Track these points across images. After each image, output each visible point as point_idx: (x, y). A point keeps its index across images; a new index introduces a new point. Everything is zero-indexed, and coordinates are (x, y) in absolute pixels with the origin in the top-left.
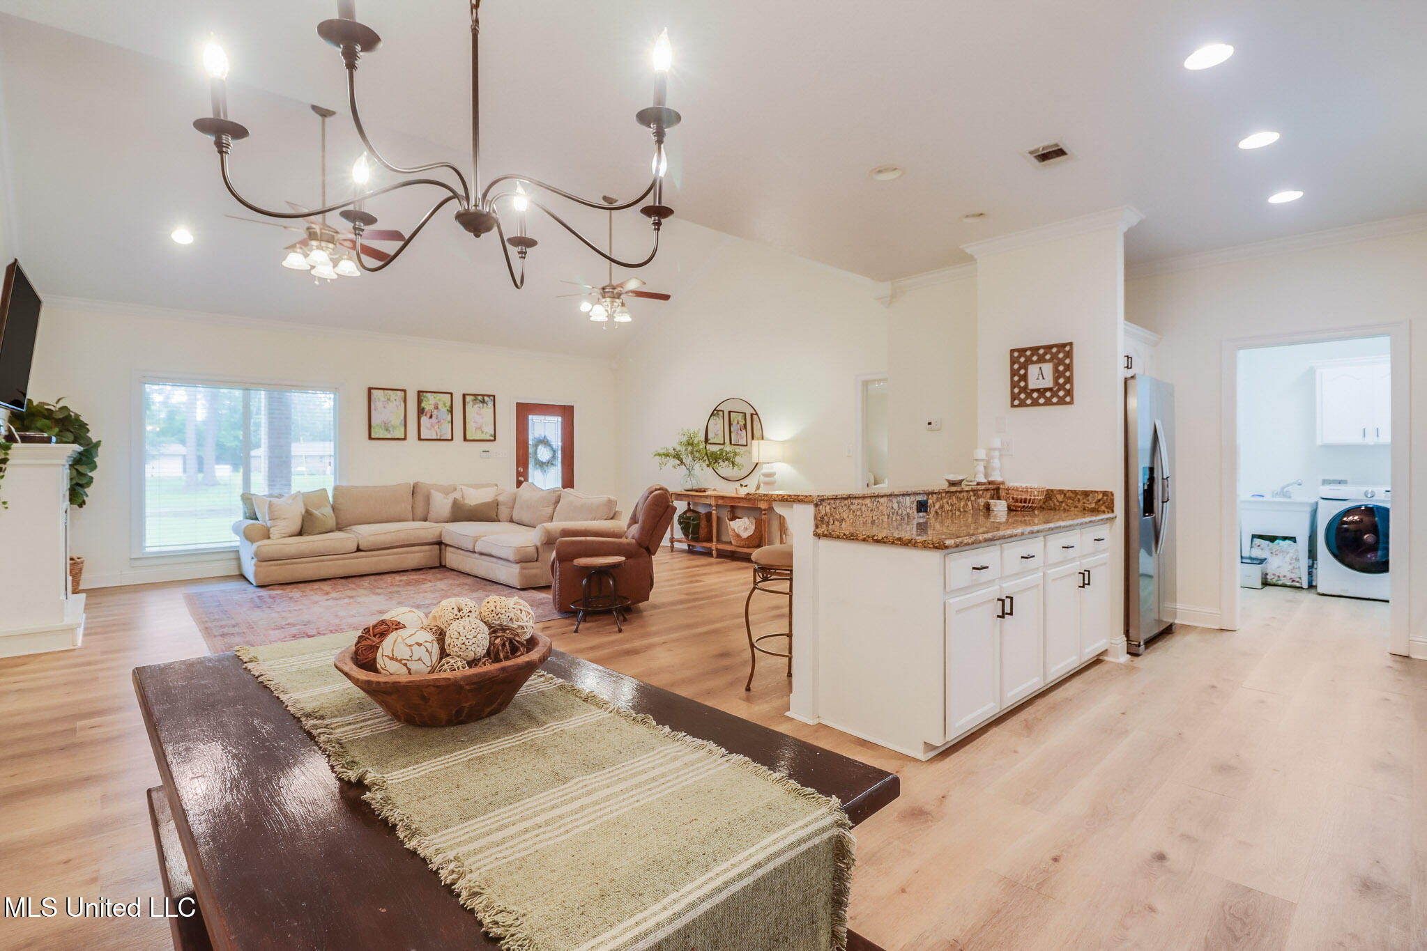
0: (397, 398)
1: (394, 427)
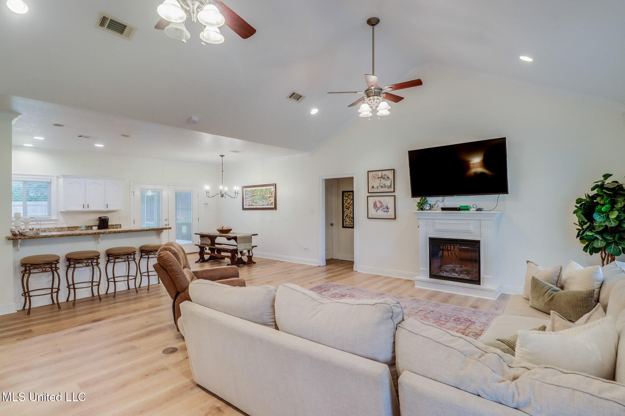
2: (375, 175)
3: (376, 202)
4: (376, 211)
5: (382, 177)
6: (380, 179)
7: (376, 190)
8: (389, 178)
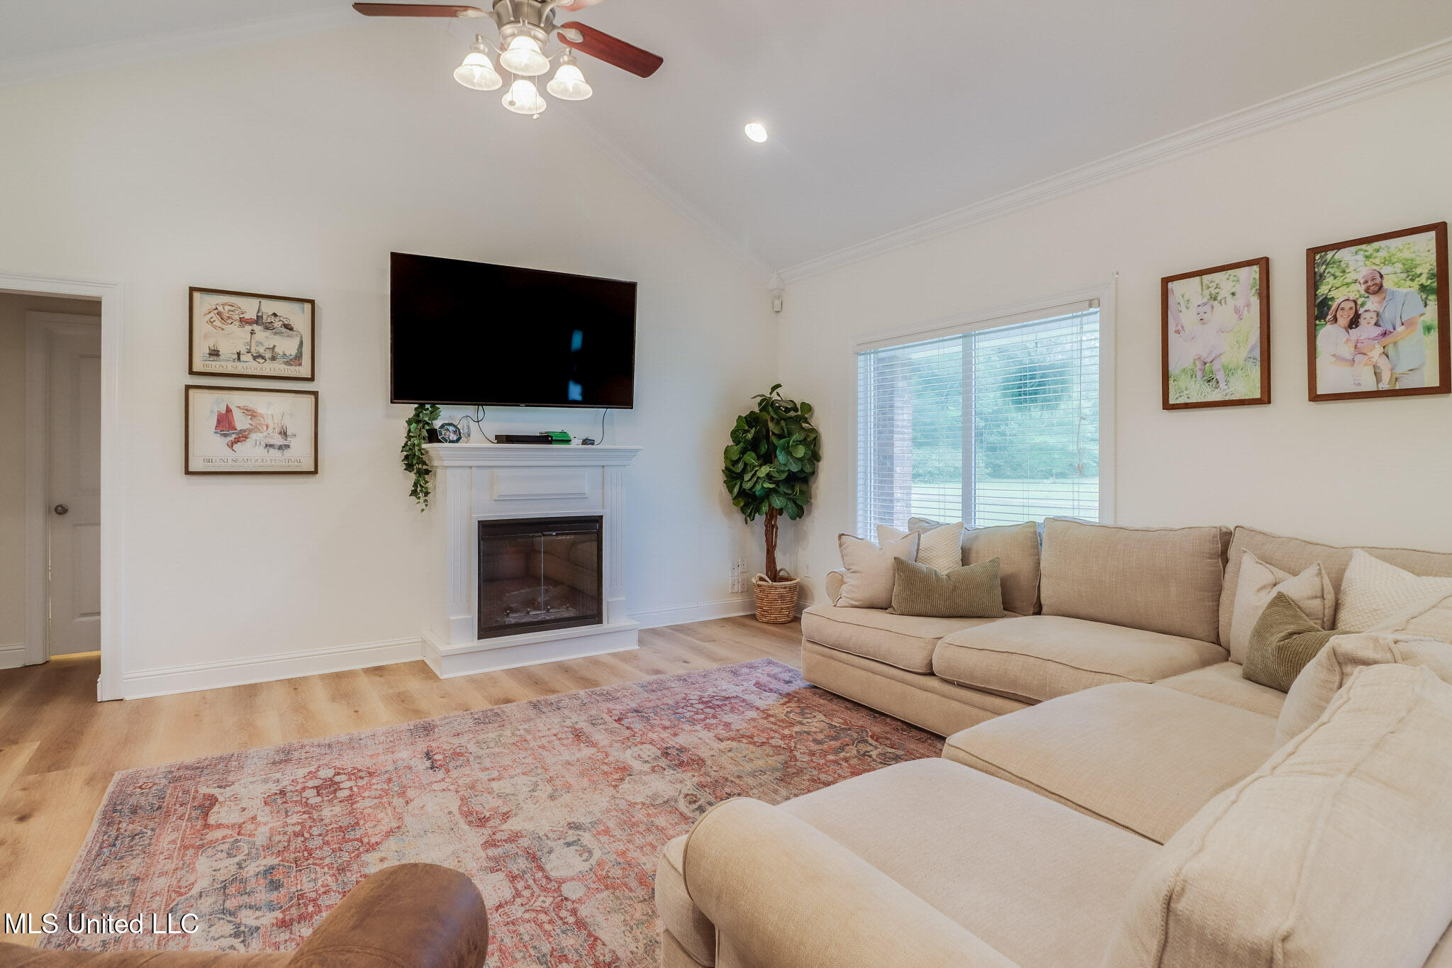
0: (1237, 289)
1: (1229, 372)
2: (227, 308)
3: (229, 410)
4: (231, 445)
5: (258, 320)
6: (248, 328)
7: (230, 367)
8: (291, 329)
